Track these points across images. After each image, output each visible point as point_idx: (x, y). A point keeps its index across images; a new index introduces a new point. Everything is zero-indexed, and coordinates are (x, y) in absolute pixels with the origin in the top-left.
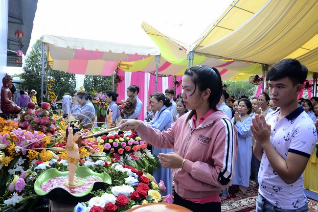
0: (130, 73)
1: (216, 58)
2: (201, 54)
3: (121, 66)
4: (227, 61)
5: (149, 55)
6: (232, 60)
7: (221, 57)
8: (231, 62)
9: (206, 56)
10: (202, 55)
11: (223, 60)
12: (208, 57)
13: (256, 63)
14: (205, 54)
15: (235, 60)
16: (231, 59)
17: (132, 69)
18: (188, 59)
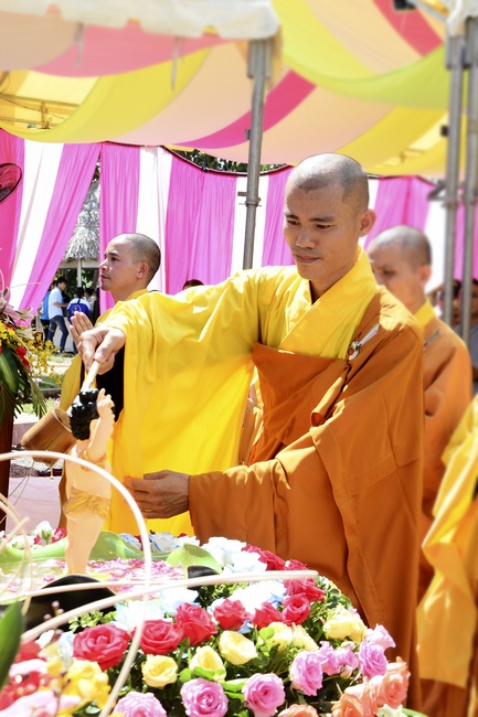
0: (55, 152)
5: (211, 37)
18: (456, 61)
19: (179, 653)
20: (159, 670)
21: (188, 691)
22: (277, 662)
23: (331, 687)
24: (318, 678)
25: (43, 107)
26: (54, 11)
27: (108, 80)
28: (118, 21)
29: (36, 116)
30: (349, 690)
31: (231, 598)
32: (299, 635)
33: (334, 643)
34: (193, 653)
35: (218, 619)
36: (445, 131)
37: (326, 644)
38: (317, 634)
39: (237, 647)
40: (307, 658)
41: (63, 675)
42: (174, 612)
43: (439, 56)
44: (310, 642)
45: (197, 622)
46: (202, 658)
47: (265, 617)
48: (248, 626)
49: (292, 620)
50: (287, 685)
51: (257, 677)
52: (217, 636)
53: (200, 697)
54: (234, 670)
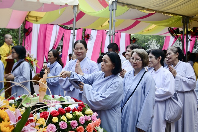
0: (39, 25)
1: (138, 9)
2: (123, 4)
3: (30, 18)
4: (149, 12)
5: (66, 5)
6: (154, 12)
7: (143, 8)
8: (152, 14)
9: (128, 7)
10: (124, 6)
11: (145, 11)
12: (131, 8)
13: (177, 15)
14: (127, 5)
15: (156, 11)
16: (153, 10)
17: (41, 21)
18: (111, 9)
19: (59, 116)
20: (55, 119)
21: (60, 123)
22: (76, 118)
23: (87, 122)
24: (84, 121)
25: (36, 18)
26: (38, 1)
27: (48, 13)
28: (50, 2)
30: (89, 123)
31: (68, 107)
32: (80, 113)
33: (87, 115)
34: (61, 117)
35: (66, 110)
36: (109, 22)
37: (85, 115)
38: (84, 113)
39: (69, 115)
40: (82, 118)
41: (37, 119)
42: (58, 109)
43: (108, 8)
44: (82, 115)
45: (62, 111)
46: (63, 117)
47: (74, 110)
48: (71, 112)
49: (79, 111)
50: (78, 123)
51: (73, 121)
52: (66, 113)
53: (62, 125)
54: (69, 120)
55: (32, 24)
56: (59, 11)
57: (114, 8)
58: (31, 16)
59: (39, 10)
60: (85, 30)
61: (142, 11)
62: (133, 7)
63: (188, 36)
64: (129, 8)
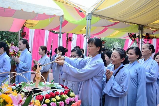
0: (34, 30)
1: (107, 19)
2: (96, 15)
3: (27, 25)
4: (115, 22)
5: (55, 15)
6: (118, 22)
7: (111, 19)
8: (117, 23)
9: (100, 17)
11: (112, 21)
12: (102, 18)
13: (135, 24)
14: (99, 16)
15: (120, 21)
16: (118, 20)
17: (35, 27)
18: (87, 19)
19: (50, 99)
20: (47, 101)
21: (51, 104)
22: (63, 99)
23: (71, 103)
24: (69, 102)
25: (32, 24)
26: (33, 11)
27: (41, 21)
28: (42, 13)
29: (31, 26)
30: (73, 103)
31: (57, 91)
32: (66, 96)
34: (52, 99)
35: (55, 94)
36: (86, 28)
37: (70, 97)
38: (68, 95)
39: (58, 98)
40: (68, 99)
41: (34, 102)
42: (49, 93)
43: (85, 18)
44: (68, 97)
45: (52, 94)
46: (53, 99)
47: (61, 94)
48: (59, 95)
49: (65, 94)
50: (65, 103)
51: (61, 102)
52: (55, 96)
53: (53, 105)
54: (57, 101)
55: (29, 29)
56: (50, 20)
57: (90, 18)
58: (28, 23)
59: (34, 19)
60: (68, 34)
61: (110, 21)
62: (103, 18)
63: (143, 39)
64: (100, 19)
